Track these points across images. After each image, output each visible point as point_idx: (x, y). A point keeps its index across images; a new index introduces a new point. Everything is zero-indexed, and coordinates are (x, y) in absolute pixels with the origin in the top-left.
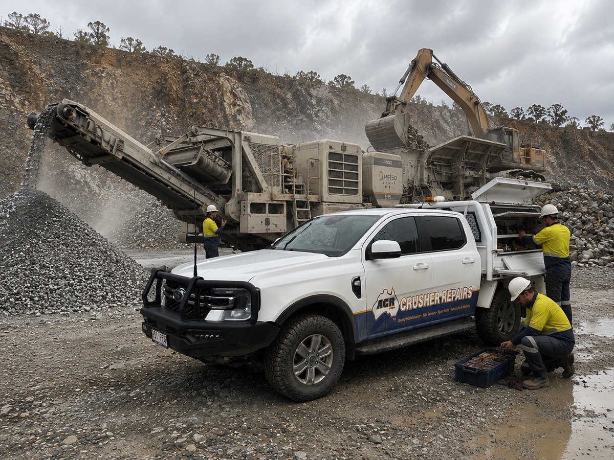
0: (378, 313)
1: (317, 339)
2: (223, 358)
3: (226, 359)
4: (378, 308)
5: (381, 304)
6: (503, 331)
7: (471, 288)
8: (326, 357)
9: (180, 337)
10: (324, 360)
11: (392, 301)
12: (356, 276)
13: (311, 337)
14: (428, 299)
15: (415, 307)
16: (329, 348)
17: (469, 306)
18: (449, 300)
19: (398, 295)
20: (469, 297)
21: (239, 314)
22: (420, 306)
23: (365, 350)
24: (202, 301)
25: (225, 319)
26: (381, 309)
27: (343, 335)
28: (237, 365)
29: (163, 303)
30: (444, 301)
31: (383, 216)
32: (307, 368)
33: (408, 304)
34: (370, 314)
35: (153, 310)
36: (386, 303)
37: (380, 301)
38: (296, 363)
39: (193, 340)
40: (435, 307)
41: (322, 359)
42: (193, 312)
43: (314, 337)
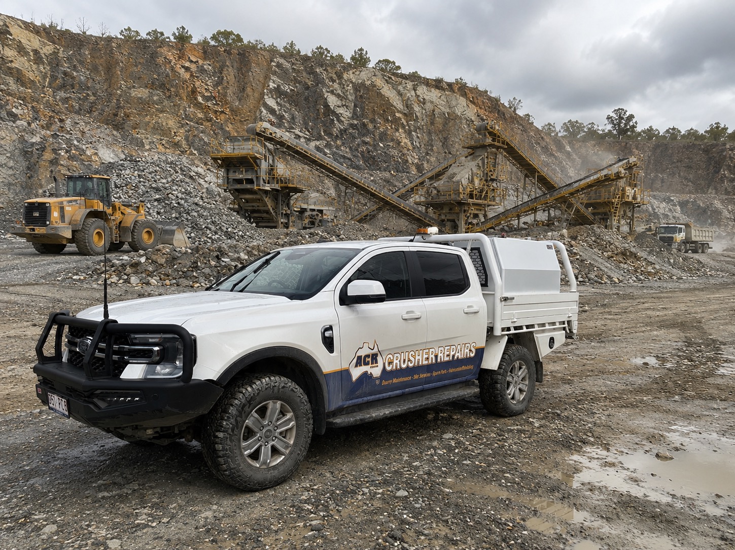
0: (356, 373)
1: (274, 406)
2: (146, 429)
3: (149, 432)
4: (356, 366)
5: (360, 361)
6: (513, 398)
7: (474, 344)
8: (287, 431)
9: (85, 401)
10: (284, 434)
11: (374, 357)
12: (327, 324)
13: (267, 404)
14: (420, 358)
15: (404, 366)
16: (290, 420)
17: (471, 367)
18: (447, 359)
19: (382, 351)
20: (472, 355)
21: (167, 370)
22: (411, 365)
23: (338, 421)
24: (116, 353)
25: (148, 377)
26: (361, 367)
27: (310, 402)
28: (165, 442)
29: (64, 359)
30: (441, 359)
31: (363, 249)
32: (261, 446)
33: (395, 361)
34: (345, 374)
35: (51, 367)
36: (367, 359)
37: (359, 358)
38: (246, 438)
39: (102, 405)
40: (429, 368)
41: (281, 433)
42: (104, 369)
43: (271, 404)
